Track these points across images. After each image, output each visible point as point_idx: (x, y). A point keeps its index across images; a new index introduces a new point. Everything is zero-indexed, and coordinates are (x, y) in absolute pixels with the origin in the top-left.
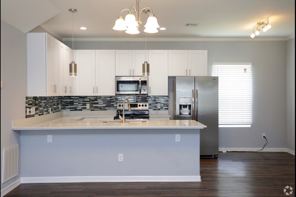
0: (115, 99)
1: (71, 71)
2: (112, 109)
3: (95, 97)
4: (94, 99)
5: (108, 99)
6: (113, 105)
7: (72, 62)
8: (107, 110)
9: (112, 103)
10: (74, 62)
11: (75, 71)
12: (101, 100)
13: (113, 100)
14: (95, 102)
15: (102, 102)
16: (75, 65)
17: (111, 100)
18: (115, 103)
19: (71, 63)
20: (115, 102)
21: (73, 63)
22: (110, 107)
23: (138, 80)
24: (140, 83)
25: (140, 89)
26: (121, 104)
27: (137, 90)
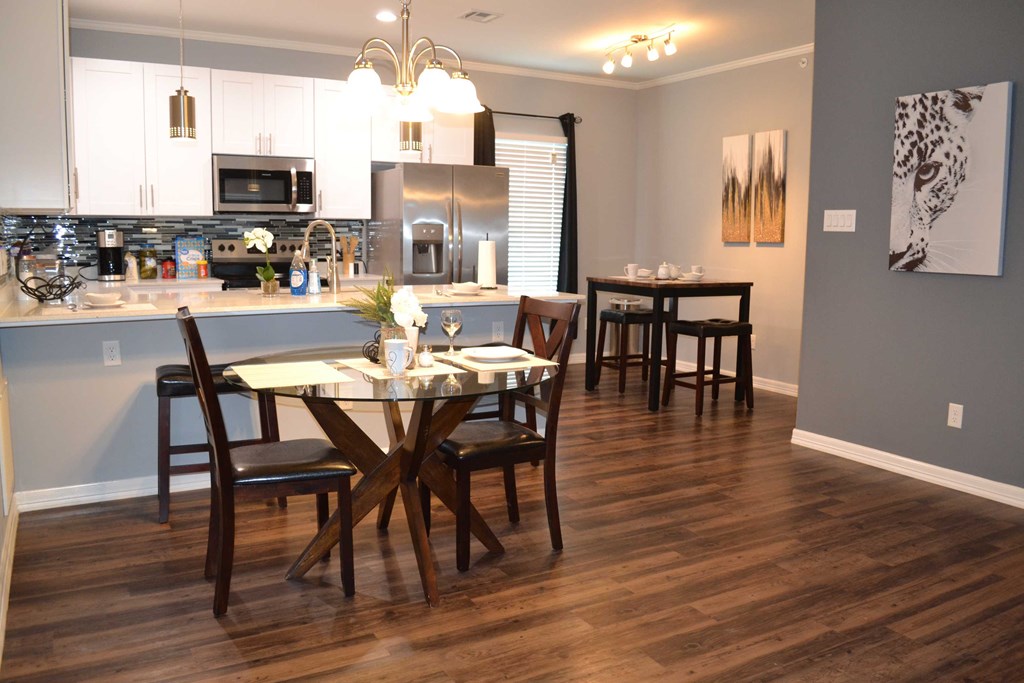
0: (201, 227)
1: (175, 121)
3: (135, 222)
4: (132, 227)
5: (177, 226)
7: (179, 92)
10: (186, 92)
11: (191, 124)
12: (155, 230)
13: (196, 230)
14: (134, 236)
15: (160, 236)
16: (191, 101)
17: (187, 230)
19: (176, 94)
21: (183, 93)
23: (287, 170)
24: (294, 180)
25: (294, 196)
26: (227, 243)
27: (283, 199)
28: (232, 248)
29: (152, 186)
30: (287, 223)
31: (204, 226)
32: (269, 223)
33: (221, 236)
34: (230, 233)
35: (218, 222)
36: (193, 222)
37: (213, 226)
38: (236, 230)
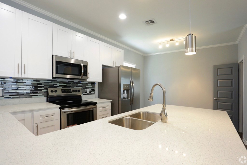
0: (43, 83)
2: (39, 95)
6: (41, 90)
8: (32, 97)
9: (39, 88)
13: (41, 84)
17: (37, 84)
18: (43, 88)
20: (43, 86)
22: (37, 93)
23: (80, 64)
24: (83, 68)
25: (82, 74)
26: (54, 89)
27: (78, 74)
28: (56, 91)
29: (25, 65)
30: (74, 82)
31: (45, 83)
32: (68, 82)
33: (51, 87)
34: (55, 85)
35: (50, 81)
36: (40, 81)
37: (48, 83)
38: (57, 84)
